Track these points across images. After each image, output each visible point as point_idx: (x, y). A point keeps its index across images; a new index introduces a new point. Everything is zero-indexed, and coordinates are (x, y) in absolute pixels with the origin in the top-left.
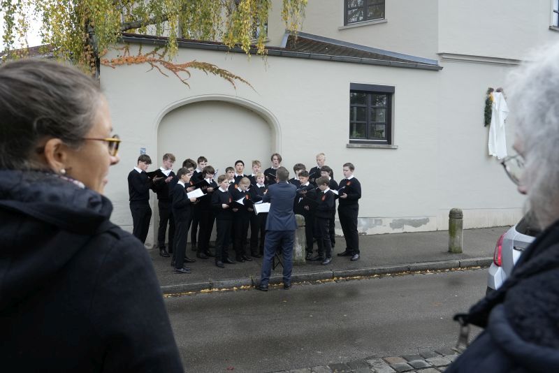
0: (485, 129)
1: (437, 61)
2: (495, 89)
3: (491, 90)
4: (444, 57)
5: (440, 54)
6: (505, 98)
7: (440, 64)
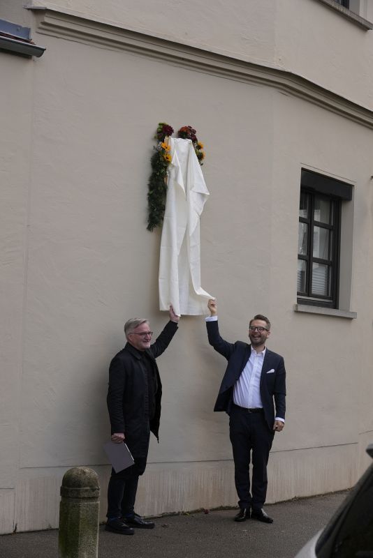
0: (150, 236)
1: (28, 31)
2: (176, 129)
3: (164, 131)
4: (47, 20)
5: (37, 12)
6: (200, 157)
7: (38, 40)
